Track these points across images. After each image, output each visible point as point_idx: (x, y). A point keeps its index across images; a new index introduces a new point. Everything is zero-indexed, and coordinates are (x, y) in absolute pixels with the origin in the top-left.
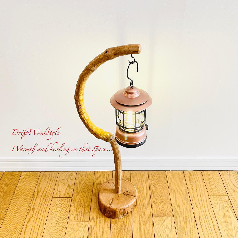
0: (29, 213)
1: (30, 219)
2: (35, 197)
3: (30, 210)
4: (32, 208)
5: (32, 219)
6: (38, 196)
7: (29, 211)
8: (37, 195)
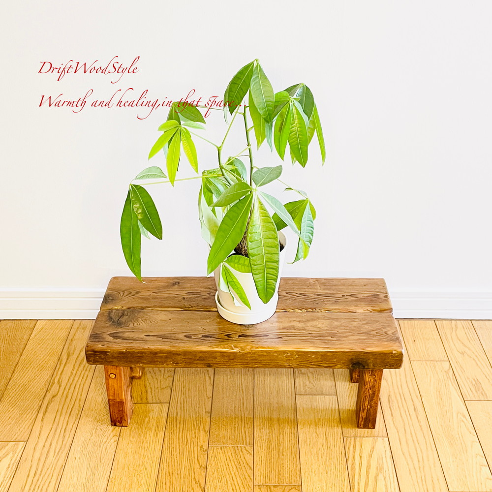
0: (50, 389)
1: (53, 397)
2: (64, 362)
3: (53, 383)
4: (56, 381)
5: (58, 399)
6: (68, 361)
7: (52, 386)
8: (68, 359)
